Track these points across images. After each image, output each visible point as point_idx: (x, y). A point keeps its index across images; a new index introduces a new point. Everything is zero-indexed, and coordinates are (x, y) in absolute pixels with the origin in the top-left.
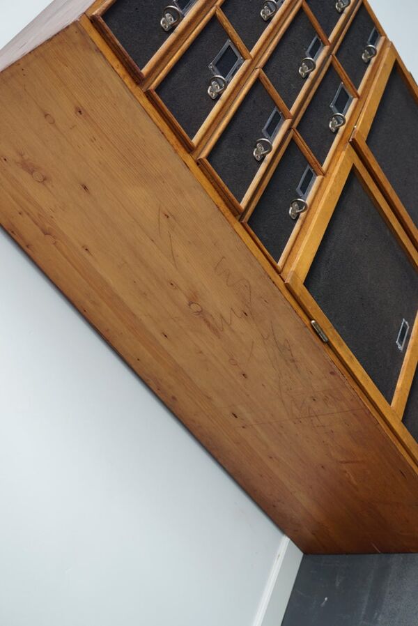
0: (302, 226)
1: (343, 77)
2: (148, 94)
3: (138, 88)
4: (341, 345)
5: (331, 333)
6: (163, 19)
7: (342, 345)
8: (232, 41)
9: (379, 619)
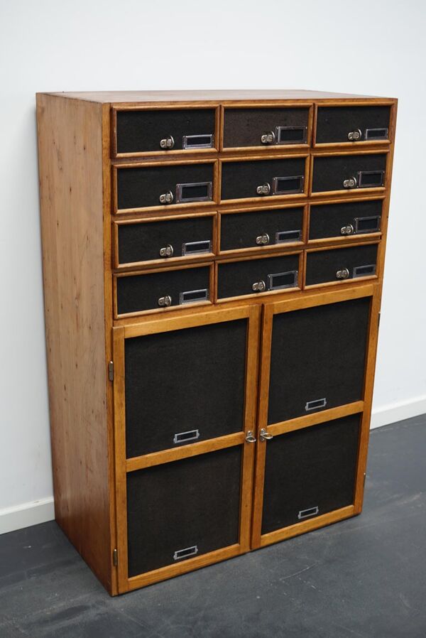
0: (160, 313)
1: (301, 269)
2: (112, 168)
3: (110, 160)
4: (120, 391)
5: (119, 380)
6: (165, 140)
7: (122, 393)
8: (213, 184)
9: (32, 578)
